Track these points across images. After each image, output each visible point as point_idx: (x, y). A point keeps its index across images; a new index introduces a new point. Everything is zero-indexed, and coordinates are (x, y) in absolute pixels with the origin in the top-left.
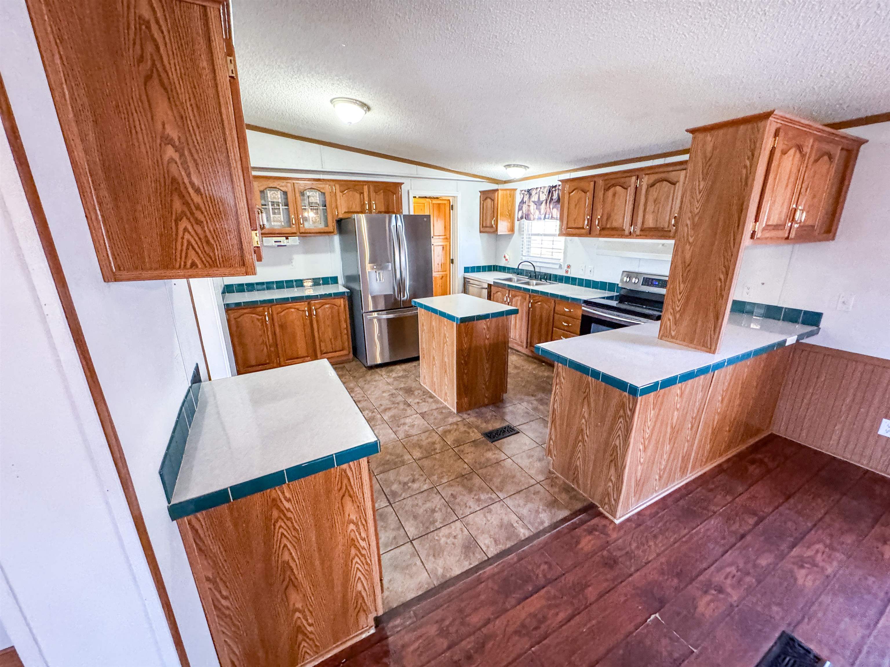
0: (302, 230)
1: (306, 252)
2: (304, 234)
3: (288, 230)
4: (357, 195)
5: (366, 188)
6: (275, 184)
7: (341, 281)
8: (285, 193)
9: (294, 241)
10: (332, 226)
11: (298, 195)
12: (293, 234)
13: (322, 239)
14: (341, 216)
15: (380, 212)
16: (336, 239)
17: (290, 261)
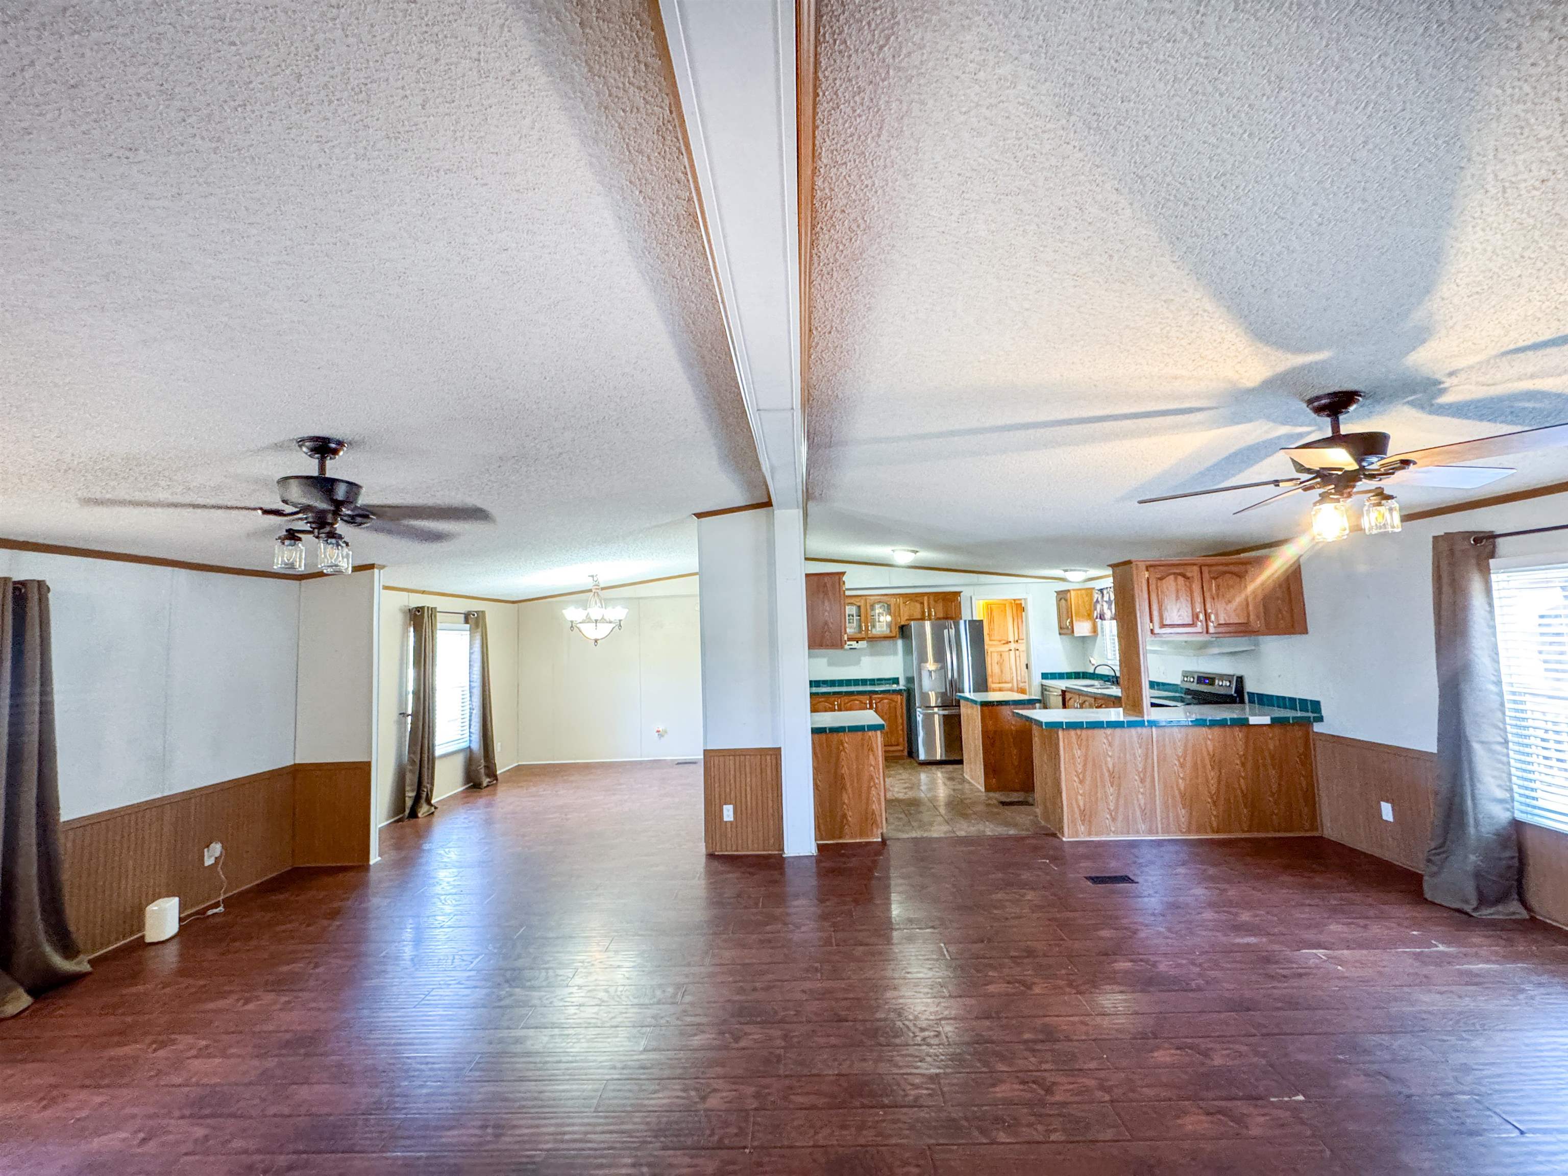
0: (870, 636)
1: (872, 655)
2: (872, 640)
3: (859, 636)
4: (918, 606)
5: (926, 598)
6: (852, 601)
7: (902, 682)
8: (859, 607)
9: (863, 644)
10: (896, 631)
11: (868, 607)
12: (863, 639)
13: (886, 643)
14: (903, 623)
15: (939, 619)
16: (900, 643)
17: (858, 662)
